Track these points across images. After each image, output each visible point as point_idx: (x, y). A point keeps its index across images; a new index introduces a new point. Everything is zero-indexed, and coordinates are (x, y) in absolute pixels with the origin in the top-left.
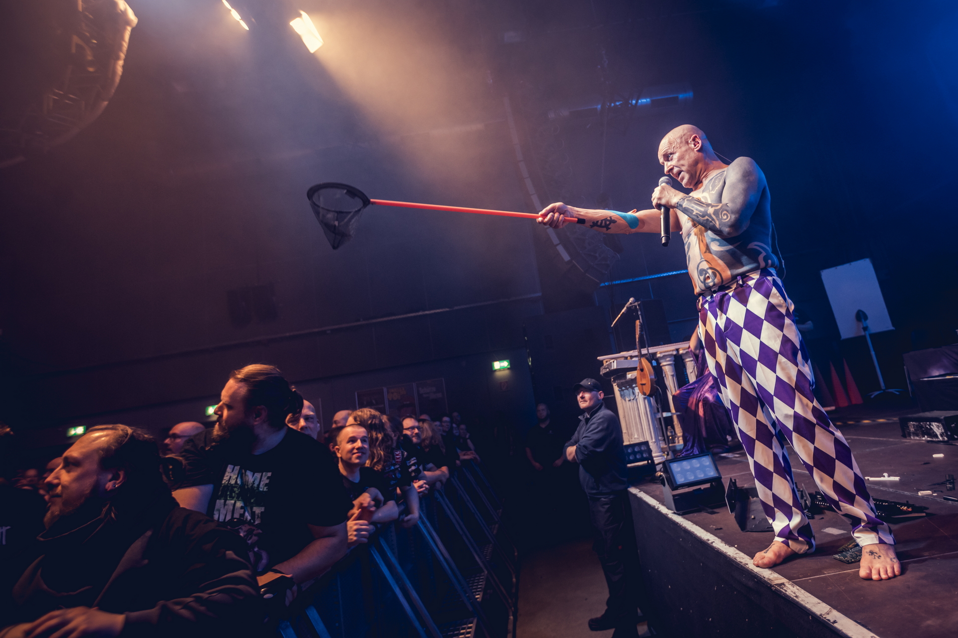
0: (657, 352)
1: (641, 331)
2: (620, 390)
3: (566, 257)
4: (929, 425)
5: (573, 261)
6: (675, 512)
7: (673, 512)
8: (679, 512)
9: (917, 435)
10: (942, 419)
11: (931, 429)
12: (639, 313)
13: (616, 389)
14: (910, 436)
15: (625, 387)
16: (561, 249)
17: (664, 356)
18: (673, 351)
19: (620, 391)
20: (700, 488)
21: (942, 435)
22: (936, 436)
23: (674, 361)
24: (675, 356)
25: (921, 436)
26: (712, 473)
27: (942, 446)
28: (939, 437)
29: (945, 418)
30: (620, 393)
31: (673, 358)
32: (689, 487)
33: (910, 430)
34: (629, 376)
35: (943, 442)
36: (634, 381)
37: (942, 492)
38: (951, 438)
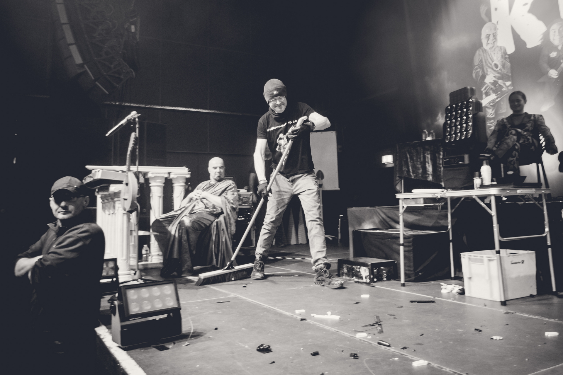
0: (148, 172)
1: (135, 144)
2: (103, 202)
3: (78, 60)
4: (359, 268)
5: (86, 66)
6: (120, 346)
7: (118, 345)
8: (123, 347)
9: (348, 276)
10: (369, 265)
11: (359, 272)
12: (137, 126)
13: (99, 201)
14: (343, 275)
15: (107, 200)
16: (74, 50)
17: (155, 177)
18: (165, 173)
19: (103, 204)
20: (155, 319)
21: (366, 278)
22: (362, 278)
23: (164, 183)
24: (166, 179)
25: (351, 276)
26: (171, 304)
27: (365, 287)
28: (364, 278)
29: (372, 264)
30: (103, 205)
31: (164, 181)
32: (142, 318)
33: (344, 271)
34: (113, 188)
35: (366, 283)
36: (117, 195)
37: (374, 334)
38: (372, 280)
